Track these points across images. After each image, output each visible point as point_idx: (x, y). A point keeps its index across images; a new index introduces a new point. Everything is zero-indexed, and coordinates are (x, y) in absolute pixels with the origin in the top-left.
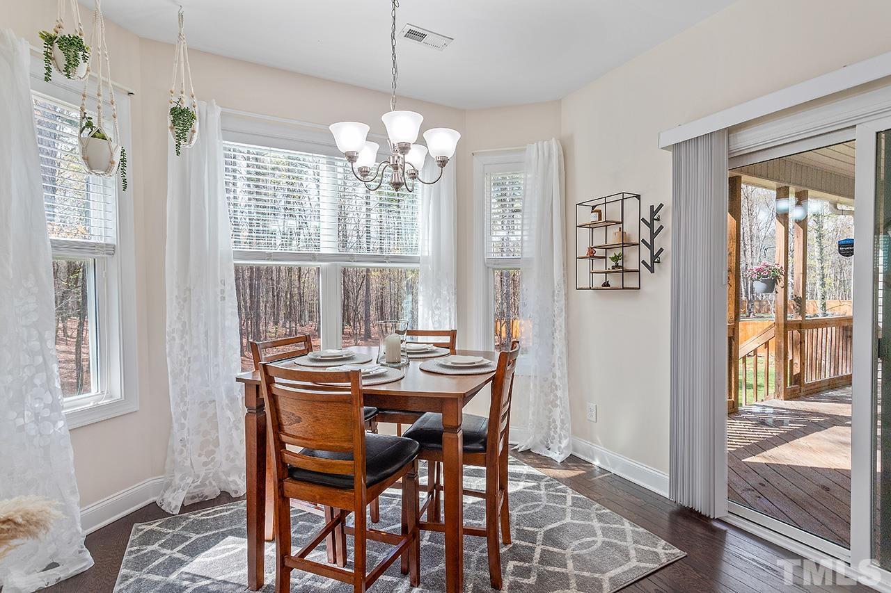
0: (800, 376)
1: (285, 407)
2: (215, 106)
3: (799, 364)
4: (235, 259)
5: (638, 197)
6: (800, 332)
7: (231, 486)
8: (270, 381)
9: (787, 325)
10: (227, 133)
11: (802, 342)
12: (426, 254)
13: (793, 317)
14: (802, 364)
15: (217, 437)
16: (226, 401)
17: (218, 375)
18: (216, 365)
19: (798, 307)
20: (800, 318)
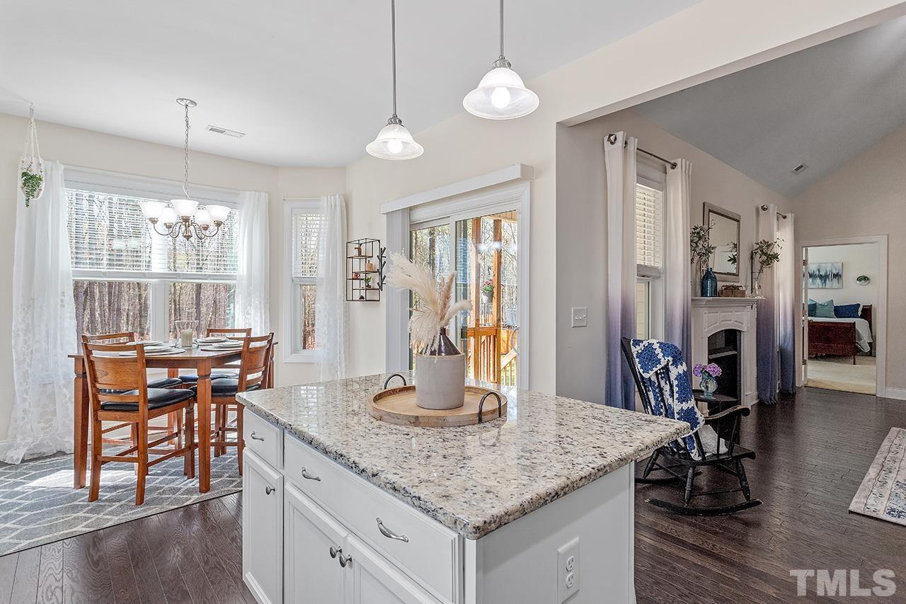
1: (99, 368)
2: (59, 164)
4: (73, 276)
5: (379, 241)
7: (66, 445)
8: (89, 353)
10: (69, 183)
12: (241, 273)
15: (55, 409)
16: (62, 382)
17: (56, 363)
18: (55, 355)
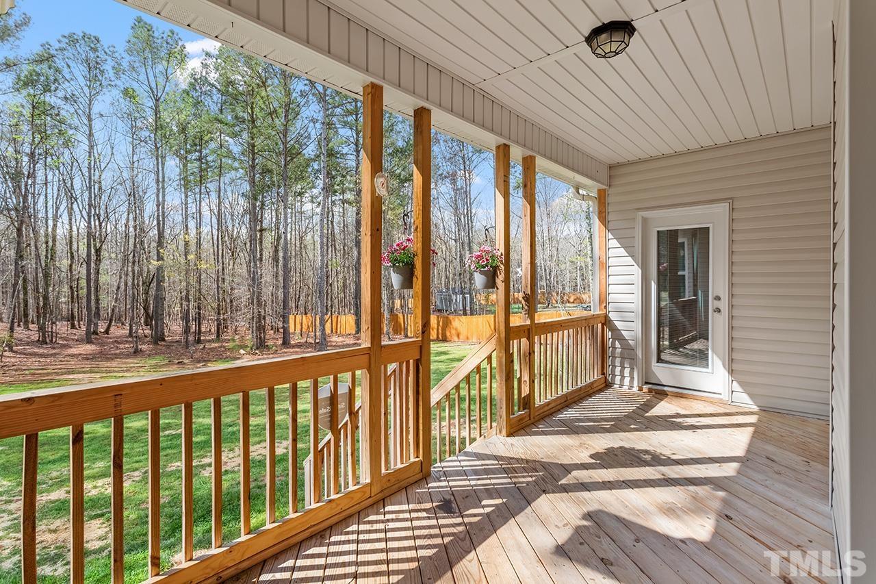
0: (530, 396)
3: (528, 382)
6: (528, 339)
9: (511, 333)
11: (531, 353)
13: (518, 320)
14: (532, 381)
19: (526, 308)
20: (528, 322)
